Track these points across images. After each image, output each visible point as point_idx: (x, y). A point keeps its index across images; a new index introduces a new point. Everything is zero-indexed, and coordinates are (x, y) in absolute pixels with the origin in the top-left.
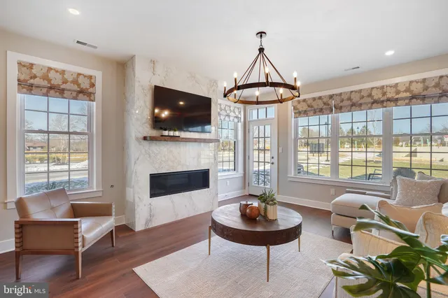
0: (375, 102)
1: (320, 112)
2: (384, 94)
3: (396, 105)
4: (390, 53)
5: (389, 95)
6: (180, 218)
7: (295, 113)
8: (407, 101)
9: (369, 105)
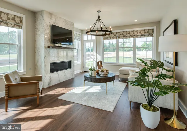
0: (131, 36)
1: (112, 38)
2: (134, 33)
3: (137, 37)
4: (136, 21)
5: (135, 34)
6: (61, 81)
7: (103, 38)
8: (140, 36)
9: (129, 37)
